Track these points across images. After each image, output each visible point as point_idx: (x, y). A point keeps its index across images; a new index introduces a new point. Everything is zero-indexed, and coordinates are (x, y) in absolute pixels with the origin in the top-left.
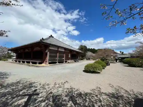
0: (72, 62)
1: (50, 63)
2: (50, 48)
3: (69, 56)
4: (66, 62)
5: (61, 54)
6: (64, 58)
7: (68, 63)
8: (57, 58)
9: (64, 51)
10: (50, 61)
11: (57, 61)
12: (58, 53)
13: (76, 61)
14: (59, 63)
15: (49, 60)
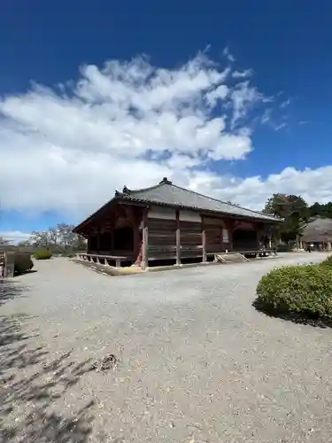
0: (237, 261)
1: (151, 264)
2: (150, 216)
3: (226, 239)
4: (210, 259)
5: (189, 231)
6: (200, 247)
7: (220, 261)
8: (178, 247)
9: (199, 220)
10: (151, 257)
11: (176, 258)
12: (178, 231)
13: (255, 256)
14: (183, 261)
15: (149, 254)
